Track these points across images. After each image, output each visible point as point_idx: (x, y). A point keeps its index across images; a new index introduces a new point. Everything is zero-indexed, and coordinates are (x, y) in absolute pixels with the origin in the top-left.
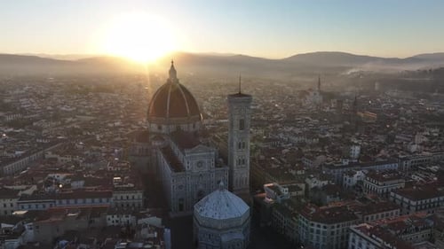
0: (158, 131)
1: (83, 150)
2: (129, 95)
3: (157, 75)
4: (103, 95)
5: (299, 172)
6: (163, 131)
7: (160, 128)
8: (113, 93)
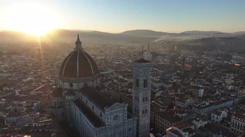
0: (70, 88)
1: (6, 105)
2: (33, 56)
3: (47, 43)
4: (14, 57)
5: (184, 115)
6: (74, 88)
7: (71, 85)
8: (21, 55)
